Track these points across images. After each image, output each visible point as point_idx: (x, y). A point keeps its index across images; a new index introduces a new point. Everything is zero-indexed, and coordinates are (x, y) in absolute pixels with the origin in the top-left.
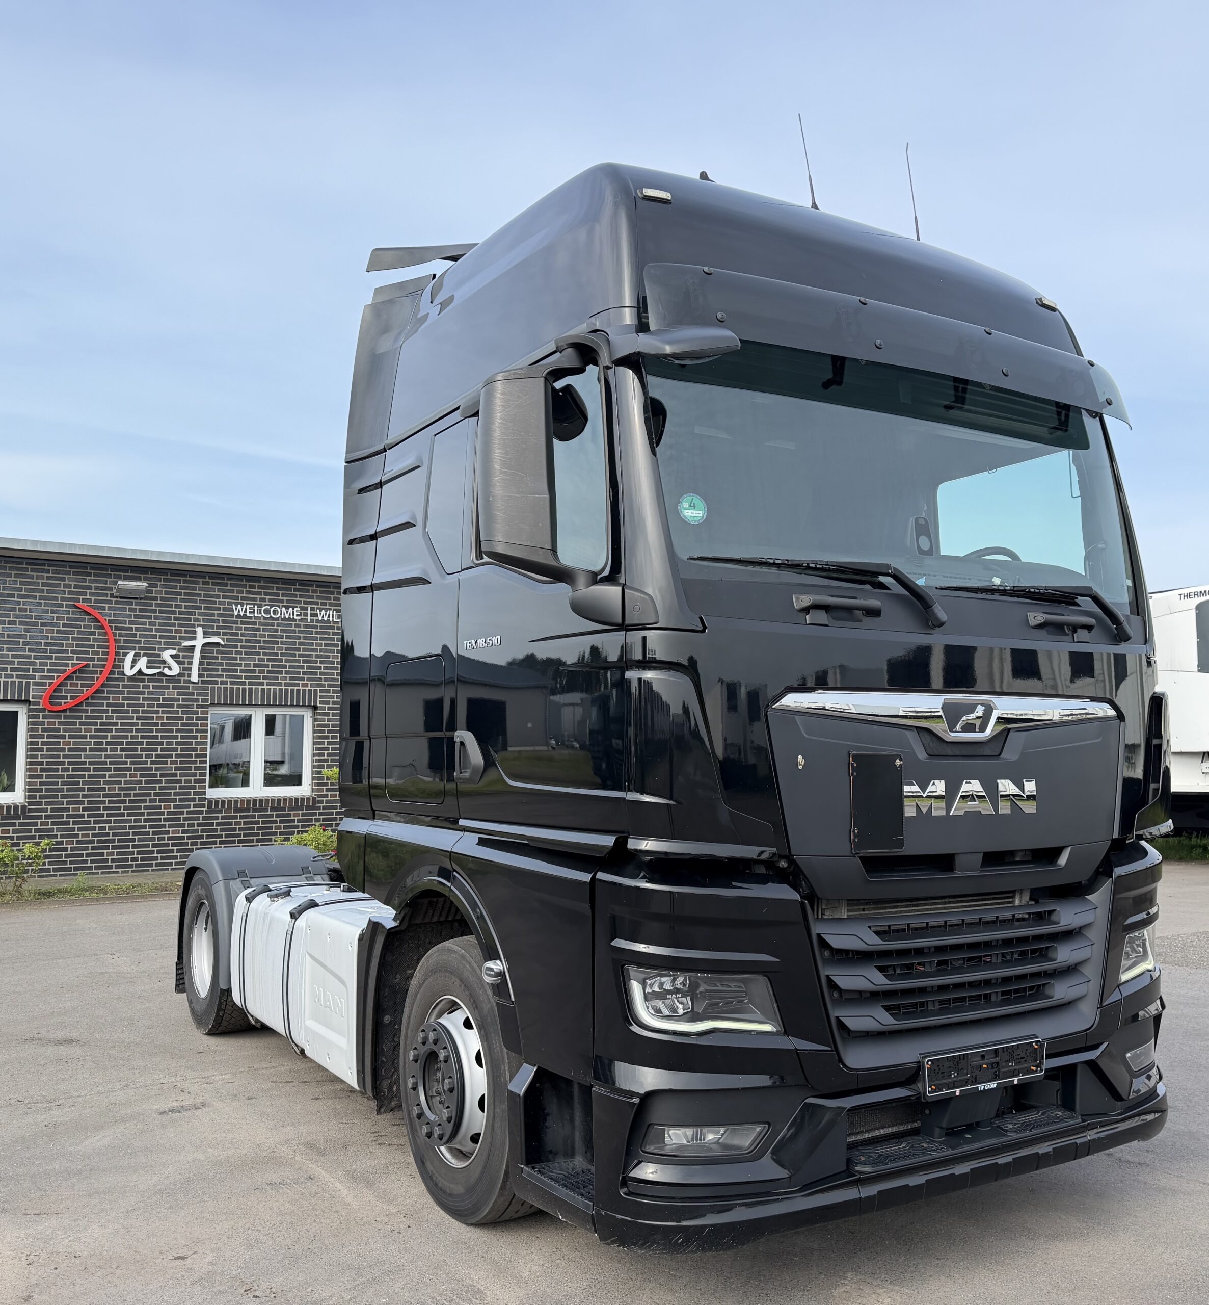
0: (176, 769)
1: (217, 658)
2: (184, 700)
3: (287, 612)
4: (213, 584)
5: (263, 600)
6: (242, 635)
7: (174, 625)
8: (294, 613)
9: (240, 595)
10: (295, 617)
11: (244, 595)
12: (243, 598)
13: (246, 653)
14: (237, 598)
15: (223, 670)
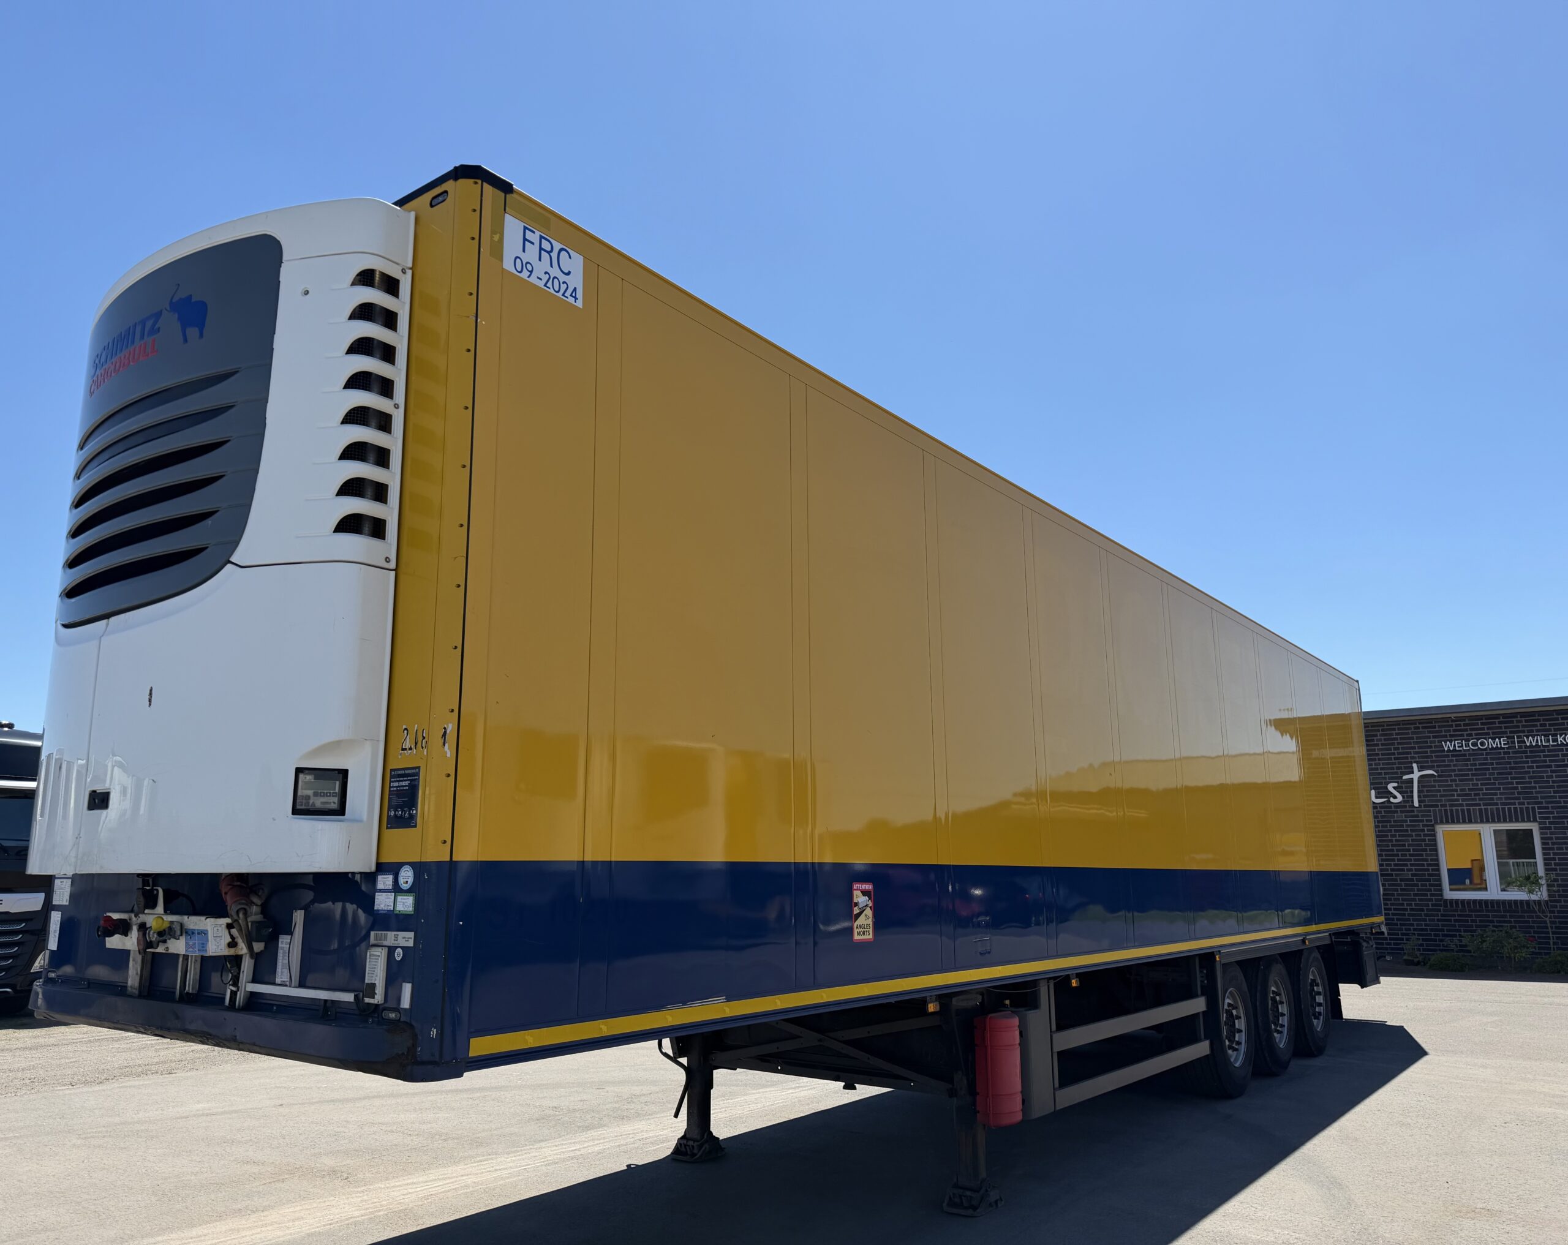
0: (1412, 875)
1: (1435, 786)
2: (1411, 821)
3: (1494, 743)
4: (1424, 728)
5: (1471, 735)
6: (1454, 765)
7: (1395, 763)
8: (1502, 742)
9: (1448, 734)
10: (1503, 746)
11: (1452, 733)
12: (1451, 736)
13: (1460, 780)
14: (1446, 736)
15: (1441, 796)
